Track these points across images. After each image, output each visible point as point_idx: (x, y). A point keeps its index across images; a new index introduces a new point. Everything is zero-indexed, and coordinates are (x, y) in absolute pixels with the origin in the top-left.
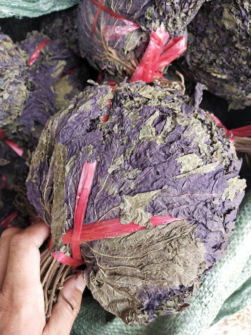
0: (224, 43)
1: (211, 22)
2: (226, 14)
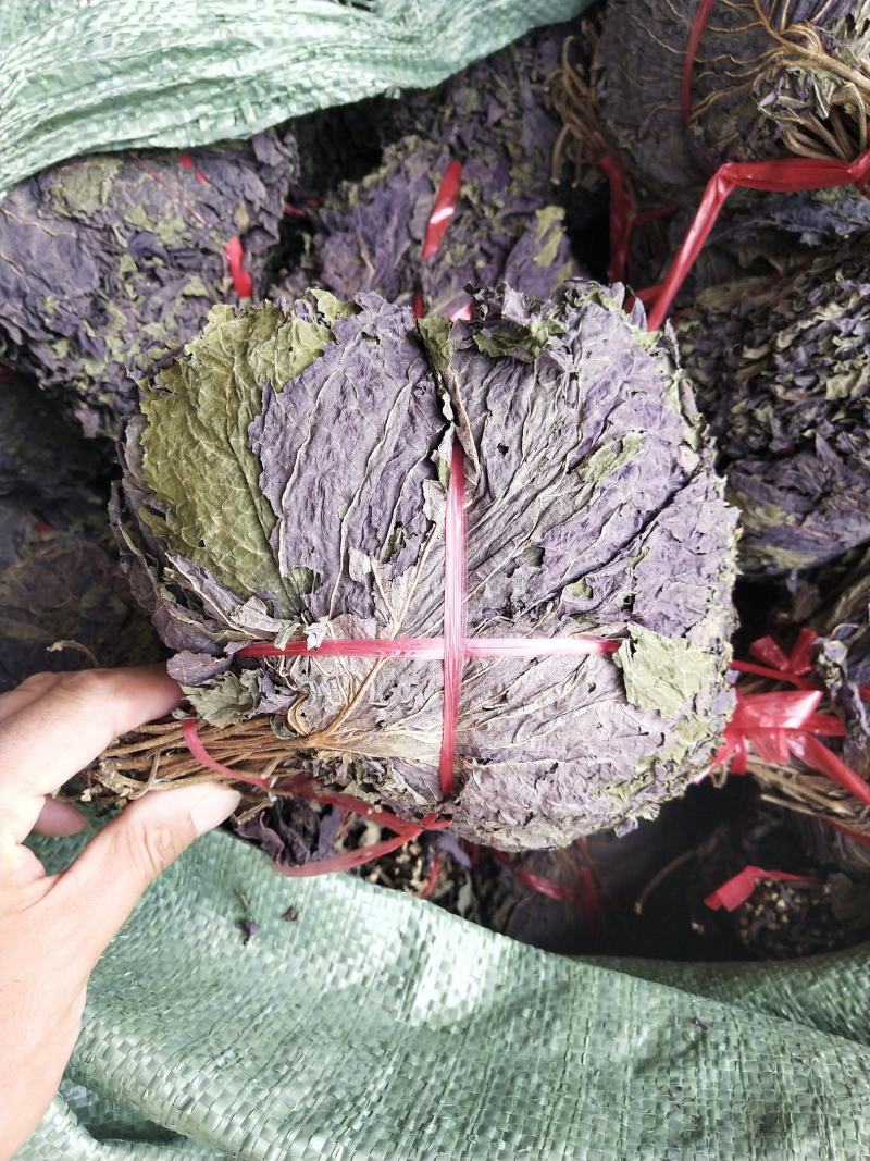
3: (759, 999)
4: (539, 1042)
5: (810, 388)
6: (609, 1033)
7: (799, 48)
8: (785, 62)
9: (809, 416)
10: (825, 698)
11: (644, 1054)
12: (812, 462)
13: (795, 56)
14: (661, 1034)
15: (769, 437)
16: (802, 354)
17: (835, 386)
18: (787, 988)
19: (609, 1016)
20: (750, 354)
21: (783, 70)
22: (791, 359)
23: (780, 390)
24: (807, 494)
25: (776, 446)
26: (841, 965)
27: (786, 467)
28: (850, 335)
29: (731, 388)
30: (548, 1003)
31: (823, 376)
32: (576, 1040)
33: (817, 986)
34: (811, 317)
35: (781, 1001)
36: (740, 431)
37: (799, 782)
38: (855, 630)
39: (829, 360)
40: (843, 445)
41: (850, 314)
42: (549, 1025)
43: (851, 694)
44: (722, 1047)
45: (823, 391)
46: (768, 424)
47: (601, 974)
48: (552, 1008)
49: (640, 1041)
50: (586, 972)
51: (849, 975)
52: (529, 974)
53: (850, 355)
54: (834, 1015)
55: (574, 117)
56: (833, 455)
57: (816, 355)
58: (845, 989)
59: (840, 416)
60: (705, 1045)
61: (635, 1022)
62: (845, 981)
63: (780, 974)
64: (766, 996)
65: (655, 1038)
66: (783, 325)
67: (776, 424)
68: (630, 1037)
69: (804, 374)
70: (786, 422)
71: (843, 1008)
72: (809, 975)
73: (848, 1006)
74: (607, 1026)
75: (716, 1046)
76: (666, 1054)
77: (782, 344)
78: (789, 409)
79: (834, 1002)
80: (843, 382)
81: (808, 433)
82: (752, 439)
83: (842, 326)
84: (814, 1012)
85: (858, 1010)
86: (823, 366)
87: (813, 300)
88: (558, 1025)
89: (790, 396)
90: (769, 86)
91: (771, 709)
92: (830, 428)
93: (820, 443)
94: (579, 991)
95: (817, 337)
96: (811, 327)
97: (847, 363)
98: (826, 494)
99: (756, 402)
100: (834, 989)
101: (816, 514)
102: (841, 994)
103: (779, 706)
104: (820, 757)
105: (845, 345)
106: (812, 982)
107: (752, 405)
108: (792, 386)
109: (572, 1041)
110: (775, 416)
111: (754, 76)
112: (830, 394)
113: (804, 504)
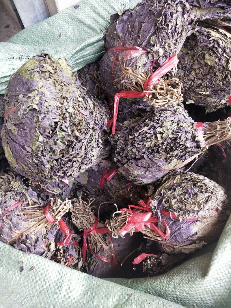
0: (207, 73)
1: (196, 62)
2: (207, 56)
3: (143, 287)
4: (91, 302)
5: (143, 145)
6: (108, 298)
7: (127, 71)
8: (125, 74)
9: (143, 150)
10: (153, 214)
11: (116, 303)
12: (145, 161)
13: (127, 73)
14: (120, 297)
15: (136, 155)
16: (140, 137)
17: (148, 144)
18: (149, 284)
19: (108, 293)
20: (130, 137)
21: (125, 76)
22: (138, 139)
23: (136, 145)
24: (145, 168)
25: (137, 157)
26: (161, 278)
27: (139, 162)
28: (150, 133)
29: (127, 145)
30: (94, 290)
31: (145, 142)
32: (100, 301)
33: (155, 283)
34: (141, 129)
35: (147, 288)
36: (130, 154)
37: (150, 233)
38: (159, 198)
39: (146, 139)
40: (150, 157)
41: (150, 129)
42: (94, 297)
43: (158, 213)
44: (133, 301)
45: (145, 146)
46: (135, 152)
47: (107, 282)
48: (95, 292)
49: (115, 300)
50: (104, 282)
51: (162, 280)
52: (90, 282)
53: (150, 138)
54: (159, 290)
55: (98, 82)
56: (148, 159)
57: (143, 138)
58: (161, 284)
59: (150, 150)
60: (129, 300)
61: (114, 295)
62: (161, 282)
63: (148, 281)
64: (145, 287)
65: (118, 298)
66: (137, 131)
67: (137, 152)
68: (112, 299)
69: (141, 141)
70: (139, 152)
71: (161, 289)
72: (154, 280)
73: (162, 288)
74: (107, 296)
75: (131, 300)
76: (120, 303)
77: (136, 135)
78: (139, 149)
79: (159, 287)
80: (149, 143)
81: (143, 155)
82: (132, 155)
83: (148, 132)
84: (155, 290)
85: (163, 289)
86: (144, 140)
87: (142, 126)
88: (96, 297)
89: (138, 146)
90: (123, 78)
91: (140, 217)
92: (148, 153)
93: (145, 157)
94: (102, 287)
95: (143, 134)
96: (142, 131)
97: (149, 139)
98: (149, 167)
99: (133, 148)
100: (159, 283)
101: (148, 171)
102: (160, 285)
103: (142, 216)
104: (153, 227)
105: (149, 135)
106: (154, 283)
107: (132, 148)
108: (139, 144)
109: (99, 301)
110: (137, 151)
111: (120, 77)
112: (147, 146)
113: (145, 169)
